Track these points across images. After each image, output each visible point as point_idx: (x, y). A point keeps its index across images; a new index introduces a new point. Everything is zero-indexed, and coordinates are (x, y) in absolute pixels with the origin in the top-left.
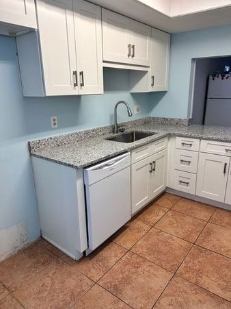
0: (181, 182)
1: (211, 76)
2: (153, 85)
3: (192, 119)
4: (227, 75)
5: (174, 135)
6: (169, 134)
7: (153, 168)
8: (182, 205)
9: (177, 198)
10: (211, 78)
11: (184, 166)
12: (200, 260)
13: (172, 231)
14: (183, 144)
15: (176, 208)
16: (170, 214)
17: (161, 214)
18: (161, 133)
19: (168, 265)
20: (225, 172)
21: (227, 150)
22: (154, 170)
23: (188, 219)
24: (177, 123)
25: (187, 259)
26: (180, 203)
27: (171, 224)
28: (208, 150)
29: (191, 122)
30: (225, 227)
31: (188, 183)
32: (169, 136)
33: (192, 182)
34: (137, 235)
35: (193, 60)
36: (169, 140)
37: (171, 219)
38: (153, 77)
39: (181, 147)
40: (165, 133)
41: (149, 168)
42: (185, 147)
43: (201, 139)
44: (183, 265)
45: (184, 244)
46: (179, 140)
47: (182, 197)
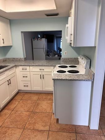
0: (24, 86)
1: (33, 39)
2: (4, 43)
3: (26, 58)
4: (39, 39)
5: (18, 66)
6: (16, 65)
7: (9, 82)
8: (27, 96)
9: (24, 93)
10: (33, 40)
11: (25, 79)
12: (35, 118)
13: (22, 109)
14: (23, 69)
15: (23, 98)
16: (21, 102)
17: (17, 103)
18: (11, 65)
19: (21, 126)
20: (41, 78)
21: (40, 69)
22: (10, 83)
23: (29, 102)
24: (19, 60)
25: (29, 119)
26: (25, 96)
27: (22, 106)
28: (33, 70)
29: (26, 59)
30: (44, 100)
31: (28, 86)
32: (16, 66)
33: (29, 85)
34: (5, 117)
35: (22, 32)
36: (16, 68)
37: (22, 104)
38: (3, 39)
39: (22, 70)
40: (14, 65)
41: (7, 83)
42: (24, 70)
43: (30, 66)
44: (28, 123)
45: (27, 113)
46: (21, 68)
47: (26, 93)
